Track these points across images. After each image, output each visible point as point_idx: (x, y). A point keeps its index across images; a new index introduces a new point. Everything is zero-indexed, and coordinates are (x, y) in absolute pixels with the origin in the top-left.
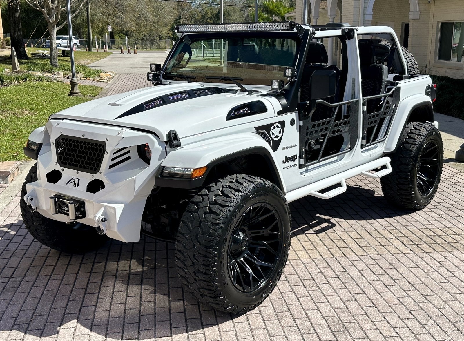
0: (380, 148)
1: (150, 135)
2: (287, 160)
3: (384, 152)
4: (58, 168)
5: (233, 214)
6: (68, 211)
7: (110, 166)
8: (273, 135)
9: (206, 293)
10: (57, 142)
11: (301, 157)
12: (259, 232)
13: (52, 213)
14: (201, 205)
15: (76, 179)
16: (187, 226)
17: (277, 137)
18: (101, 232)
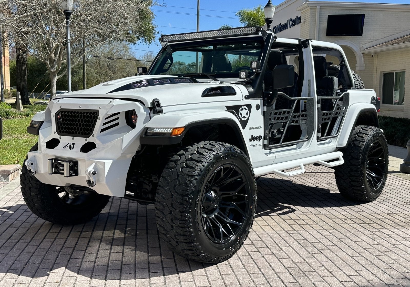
0: (334, 144)
1: (137, 103)
2: (253, 139)
3: (337, 148)
4: (57, 136)
5: (207, 169)
6: (63, 170)
7: (102, 130)
8: (241, 115)
9: (182, 239)
10: (57, 115)
11: (265, 138)
12: (229, 194)
13: (49, 173)
14: (179, 162)
15: (71, 144)
16: (167, 180)
17: (244, 117)
18: (92, 184)
